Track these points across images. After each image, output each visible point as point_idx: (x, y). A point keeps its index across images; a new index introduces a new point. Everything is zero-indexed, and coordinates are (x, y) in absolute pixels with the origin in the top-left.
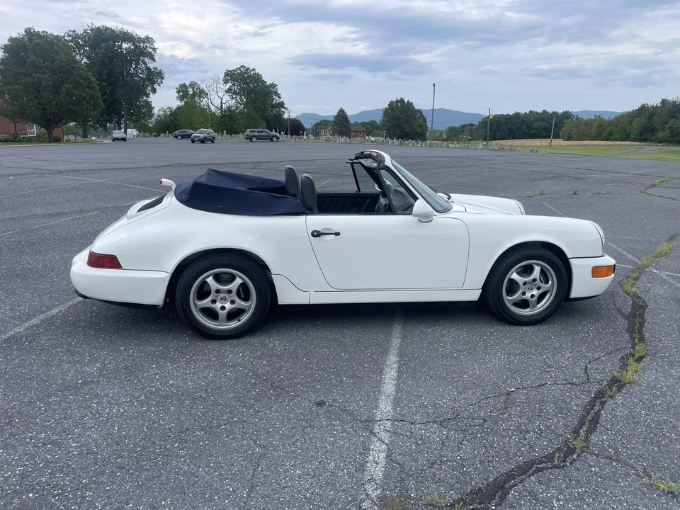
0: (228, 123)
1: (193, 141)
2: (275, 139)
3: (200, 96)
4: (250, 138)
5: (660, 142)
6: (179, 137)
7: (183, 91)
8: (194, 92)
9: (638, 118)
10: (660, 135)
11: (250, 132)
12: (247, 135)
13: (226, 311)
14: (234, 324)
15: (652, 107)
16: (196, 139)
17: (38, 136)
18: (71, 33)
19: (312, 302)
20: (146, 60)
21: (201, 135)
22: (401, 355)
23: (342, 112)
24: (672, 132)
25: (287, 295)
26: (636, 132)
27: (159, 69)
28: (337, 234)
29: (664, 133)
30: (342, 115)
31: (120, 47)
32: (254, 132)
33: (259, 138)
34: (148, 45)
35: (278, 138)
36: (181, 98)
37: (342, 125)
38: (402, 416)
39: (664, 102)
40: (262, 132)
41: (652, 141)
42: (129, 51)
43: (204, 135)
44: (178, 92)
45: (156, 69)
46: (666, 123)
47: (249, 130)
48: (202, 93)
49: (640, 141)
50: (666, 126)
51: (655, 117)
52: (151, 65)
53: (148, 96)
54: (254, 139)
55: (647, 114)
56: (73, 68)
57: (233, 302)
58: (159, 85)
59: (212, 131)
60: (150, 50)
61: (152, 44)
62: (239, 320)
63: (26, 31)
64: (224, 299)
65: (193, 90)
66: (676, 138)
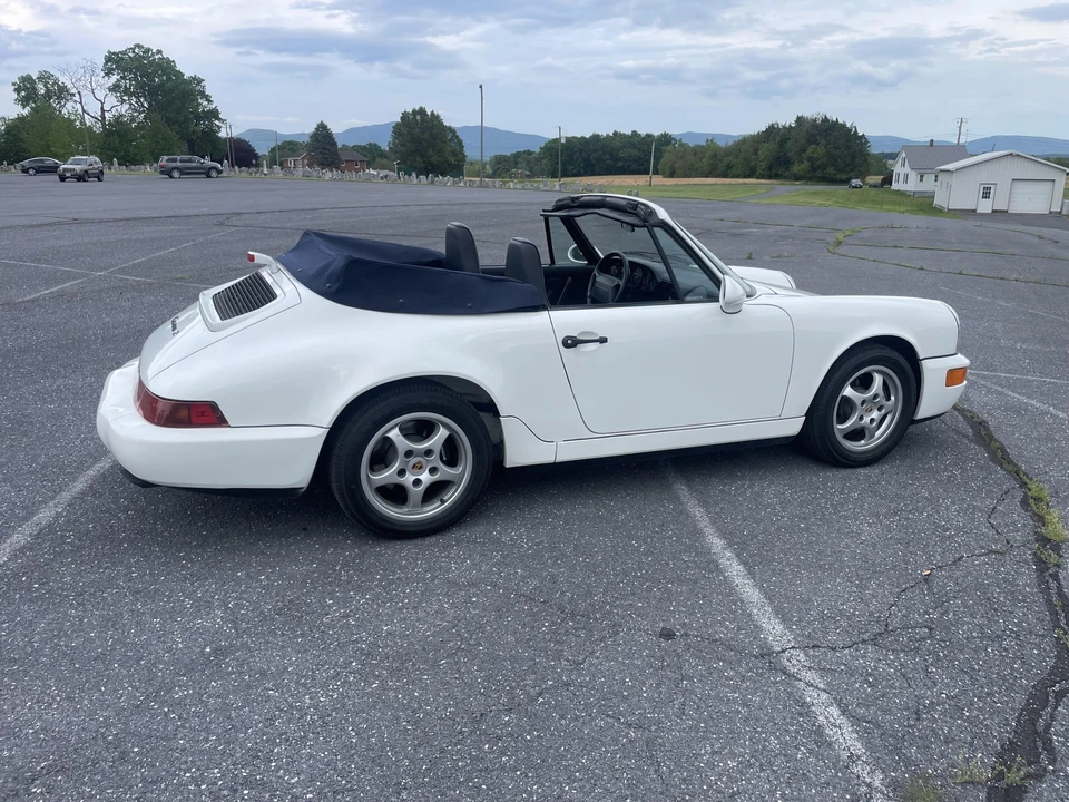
0: (118, 145)
1: (63, 178)
2: (214, 174)
3: (60, 98)
4: (168, 173)
5: (797, 180)
6: (31, 172)
7: (26, 89)
8: (48, 91)
9: (766, 145)
10: (796, 168)
11: (168, 161)
12: (162, 167)
13: (421, 488)
14: (434, 509)
15: (784, 127)
16: (68, 175)
19: (559, 459)
21: (78, 168)
22: (723, 534)
23: (322, 128)
24: (812, 164)
25: (522, 450)
26: (764, 165)
28: (603, 340)
29: (802, 166)
30: (322, 133)
32: (175, 160)
33: (185, 172)
35: (220, 172)
36: (24, 102)
37: (323, 150)
38: (808, 636)
39: (800, 120)
40: (190, 161)
41: (785, 178)
43: (85, 167)
44: (18, 91)
46: (804, 151)
47: (166, 158)
49: (770, 178)
50: (804, 156)
51: (789, 143)
54: (176, 174)
55: (778, 139)
57: (433, 471)
62: (443, 502)
64: (418, 467)
65: (45, 86)
66: (818, 174)
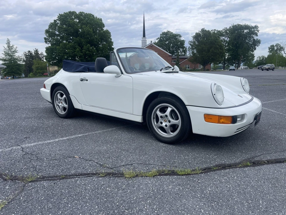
1: (263, 70)
3: (280, 50)
7: (272, 48)
8: (277, 48)
17: (202, 69)
18: (225, 29)
20: (254, 36)
21: (267, 67)
25: (77, 105)
27: (259, 39)
28: (87, 80)
31: (243, 32)
34: (255, 29)
36: (270, 52)
42: (246, 33)
43: (269, 67)
44: (269, 49)
45: (257, 39)
48: (282, 49)
52: (255, 38)
53: (253, 51)
56: (216, 42)
58: (258, 46)
59: (274, 65)
60: (256, 31)
61: (257, 29)
63: (202, 30)
64: (61, 103)
65: (277, 47)
